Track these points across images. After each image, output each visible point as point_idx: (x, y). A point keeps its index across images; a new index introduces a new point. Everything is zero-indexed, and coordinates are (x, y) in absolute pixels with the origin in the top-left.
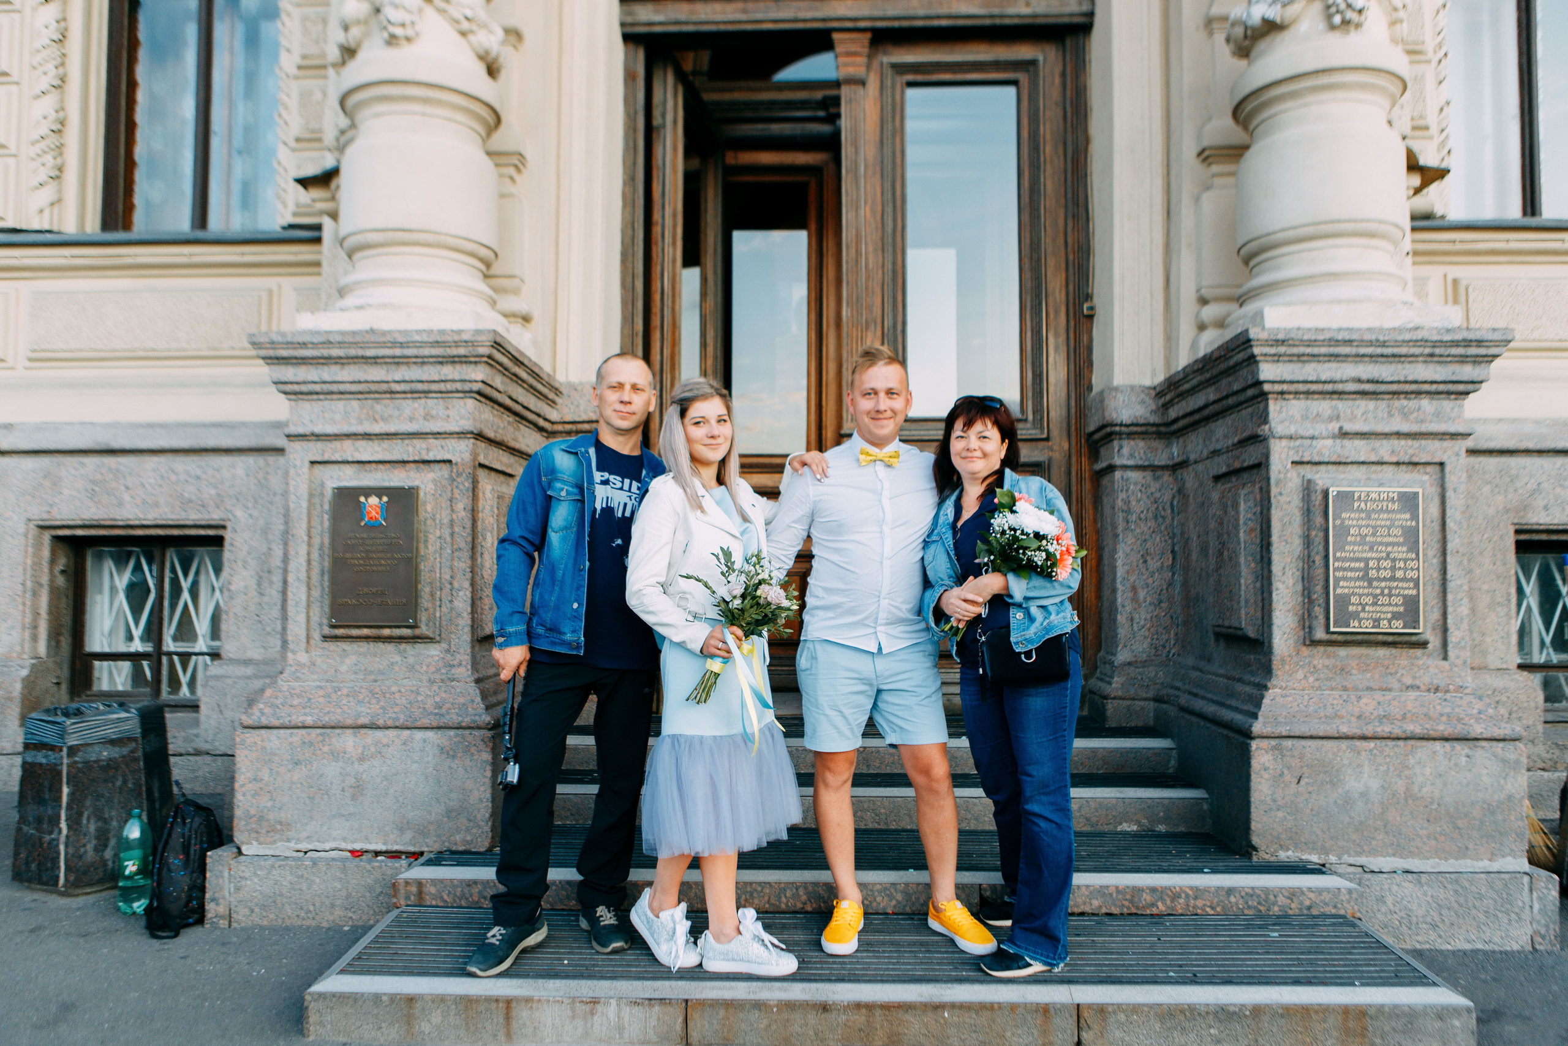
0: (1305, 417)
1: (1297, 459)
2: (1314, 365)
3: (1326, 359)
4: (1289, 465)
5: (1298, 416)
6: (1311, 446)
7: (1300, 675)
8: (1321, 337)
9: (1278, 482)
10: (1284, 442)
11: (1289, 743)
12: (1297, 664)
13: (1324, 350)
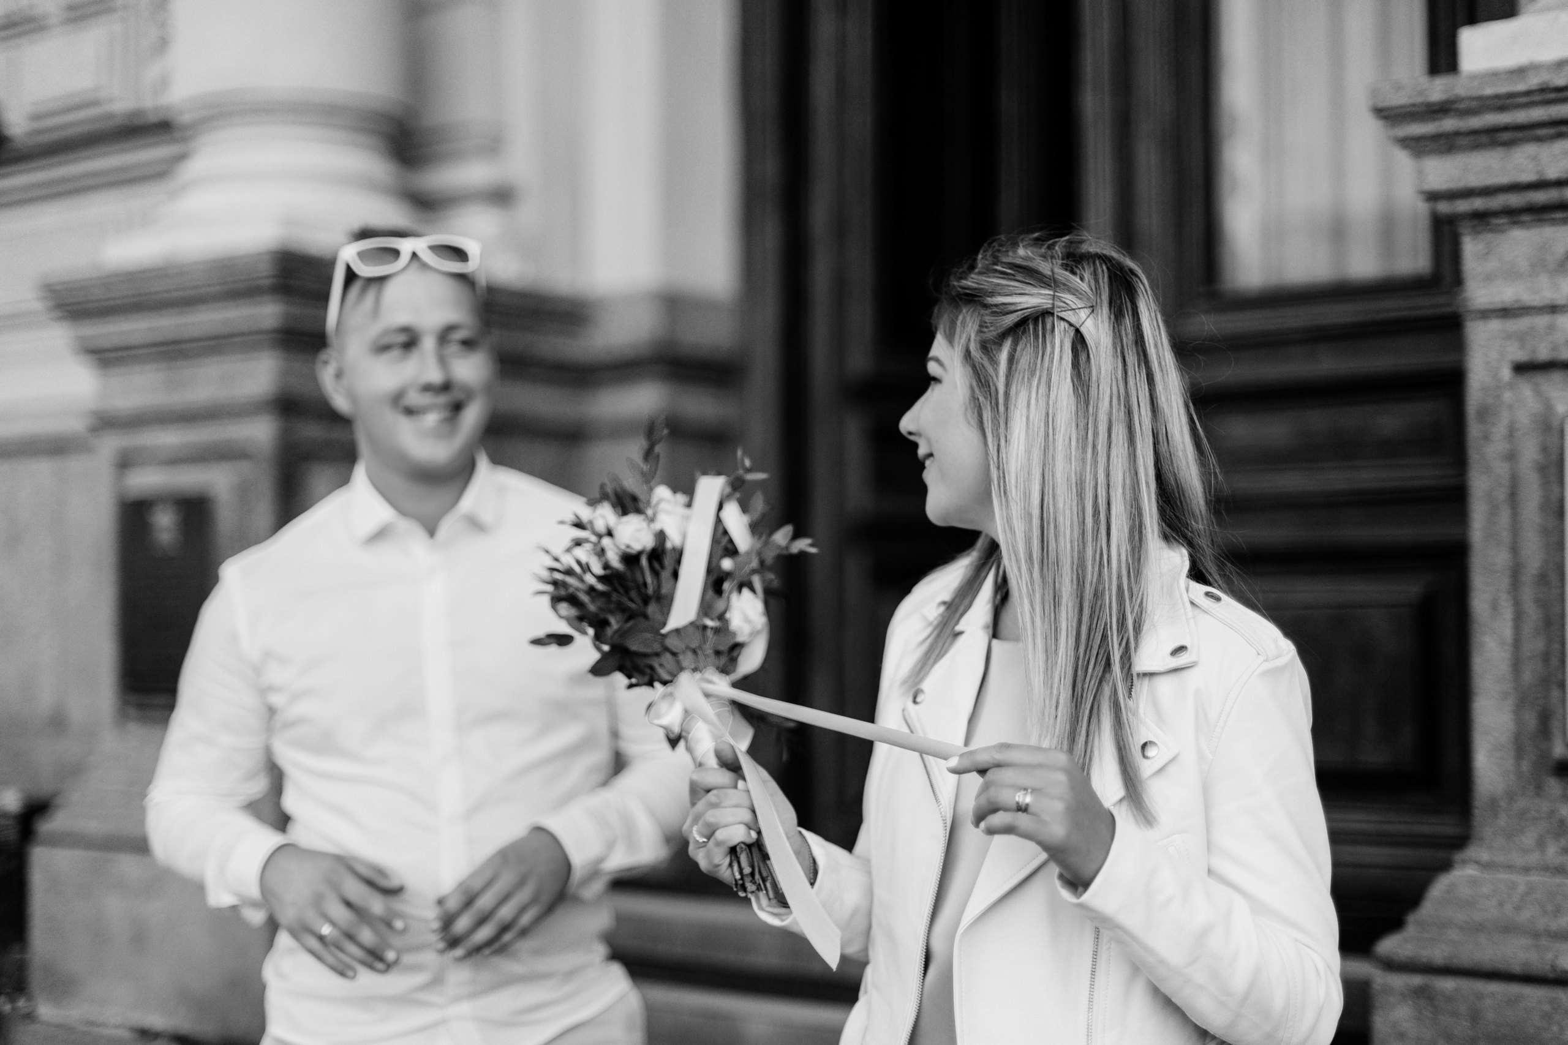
0: (1538, 265)
1: (1522, 356)
2: (1531, 149)
3: (1551, 131)
4: (1506, 373)
5: (1523, 265)
6: (1551, 328)
7: (1528, 839)
8: (1521, 87)
9: (1484, 413)
10: (1495, 325)
11: (1447, 984)
12: (1523, 813)
13: (1538, 114)
